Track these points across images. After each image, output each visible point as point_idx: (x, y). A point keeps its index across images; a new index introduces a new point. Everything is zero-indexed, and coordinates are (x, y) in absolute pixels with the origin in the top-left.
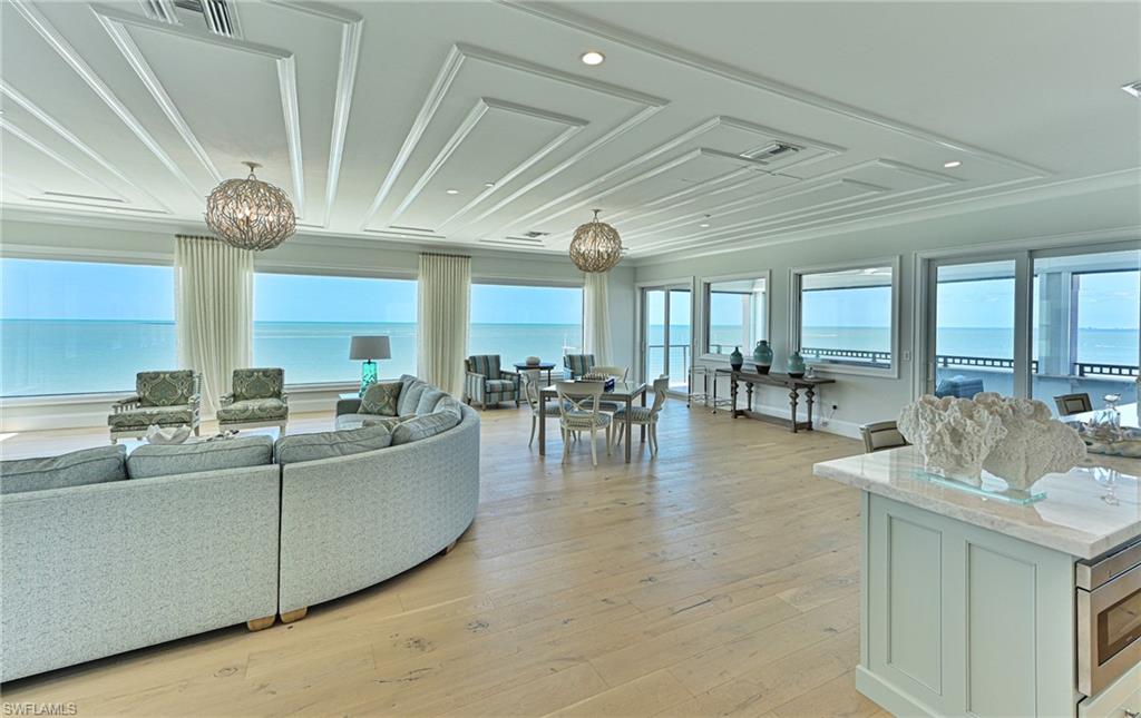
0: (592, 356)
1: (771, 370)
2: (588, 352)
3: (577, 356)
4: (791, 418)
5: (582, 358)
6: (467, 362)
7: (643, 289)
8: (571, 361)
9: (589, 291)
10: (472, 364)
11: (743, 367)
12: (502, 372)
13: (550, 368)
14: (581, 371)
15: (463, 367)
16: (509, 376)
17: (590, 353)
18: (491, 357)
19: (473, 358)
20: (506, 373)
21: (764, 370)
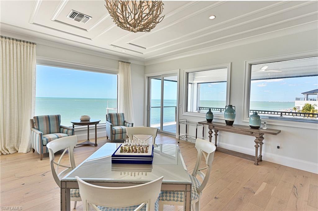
0: (123, 114)
1: (234, 123)
2: (120, 111)
3: (114, 114)
4: (254, 155)
5: (117, 115)
6: (32, 121)
7: (148, 77)
8: (110, 117)
9: (121, 76)
10: (35, 122)
11: (213, 121)
12: (61, 127)
13: (96, 123)
14: (117, 124)
15: (29, 124)
16: (65, 130)
17: (121, 112)
18: (53, 116)
19: (37, 118)
20: (64, 128)
21: (230, 123)
